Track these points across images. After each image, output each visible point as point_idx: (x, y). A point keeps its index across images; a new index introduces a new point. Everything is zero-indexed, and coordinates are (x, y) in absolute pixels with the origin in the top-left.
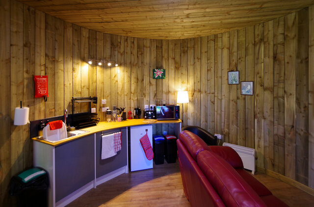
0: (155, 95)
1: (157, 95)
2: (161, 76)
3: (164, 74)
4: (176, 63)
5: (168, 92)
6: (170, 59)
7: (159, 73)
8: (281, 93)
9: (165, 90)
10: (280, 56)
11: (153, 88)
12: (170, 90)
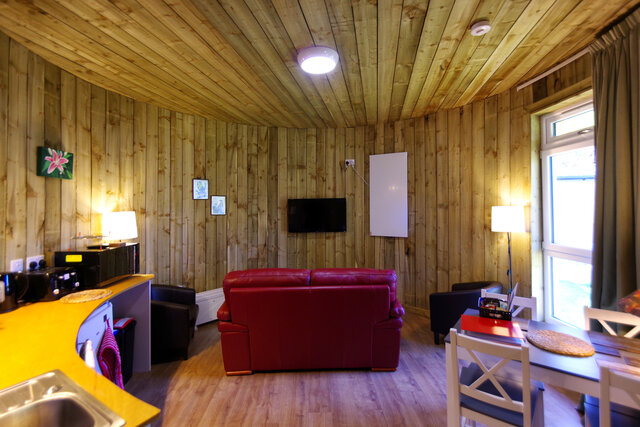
0: (43, 225)
1: (48, 225)
2: (61, 169)
3: (69, 167)
4: (93, 143)
5: (77, 215)
6: (80, 129)
7: (57, 162)
8: (255, 210)
9: (67, 210)
10: (253, 169)
11: (38, 204)
12: (80, 209)
